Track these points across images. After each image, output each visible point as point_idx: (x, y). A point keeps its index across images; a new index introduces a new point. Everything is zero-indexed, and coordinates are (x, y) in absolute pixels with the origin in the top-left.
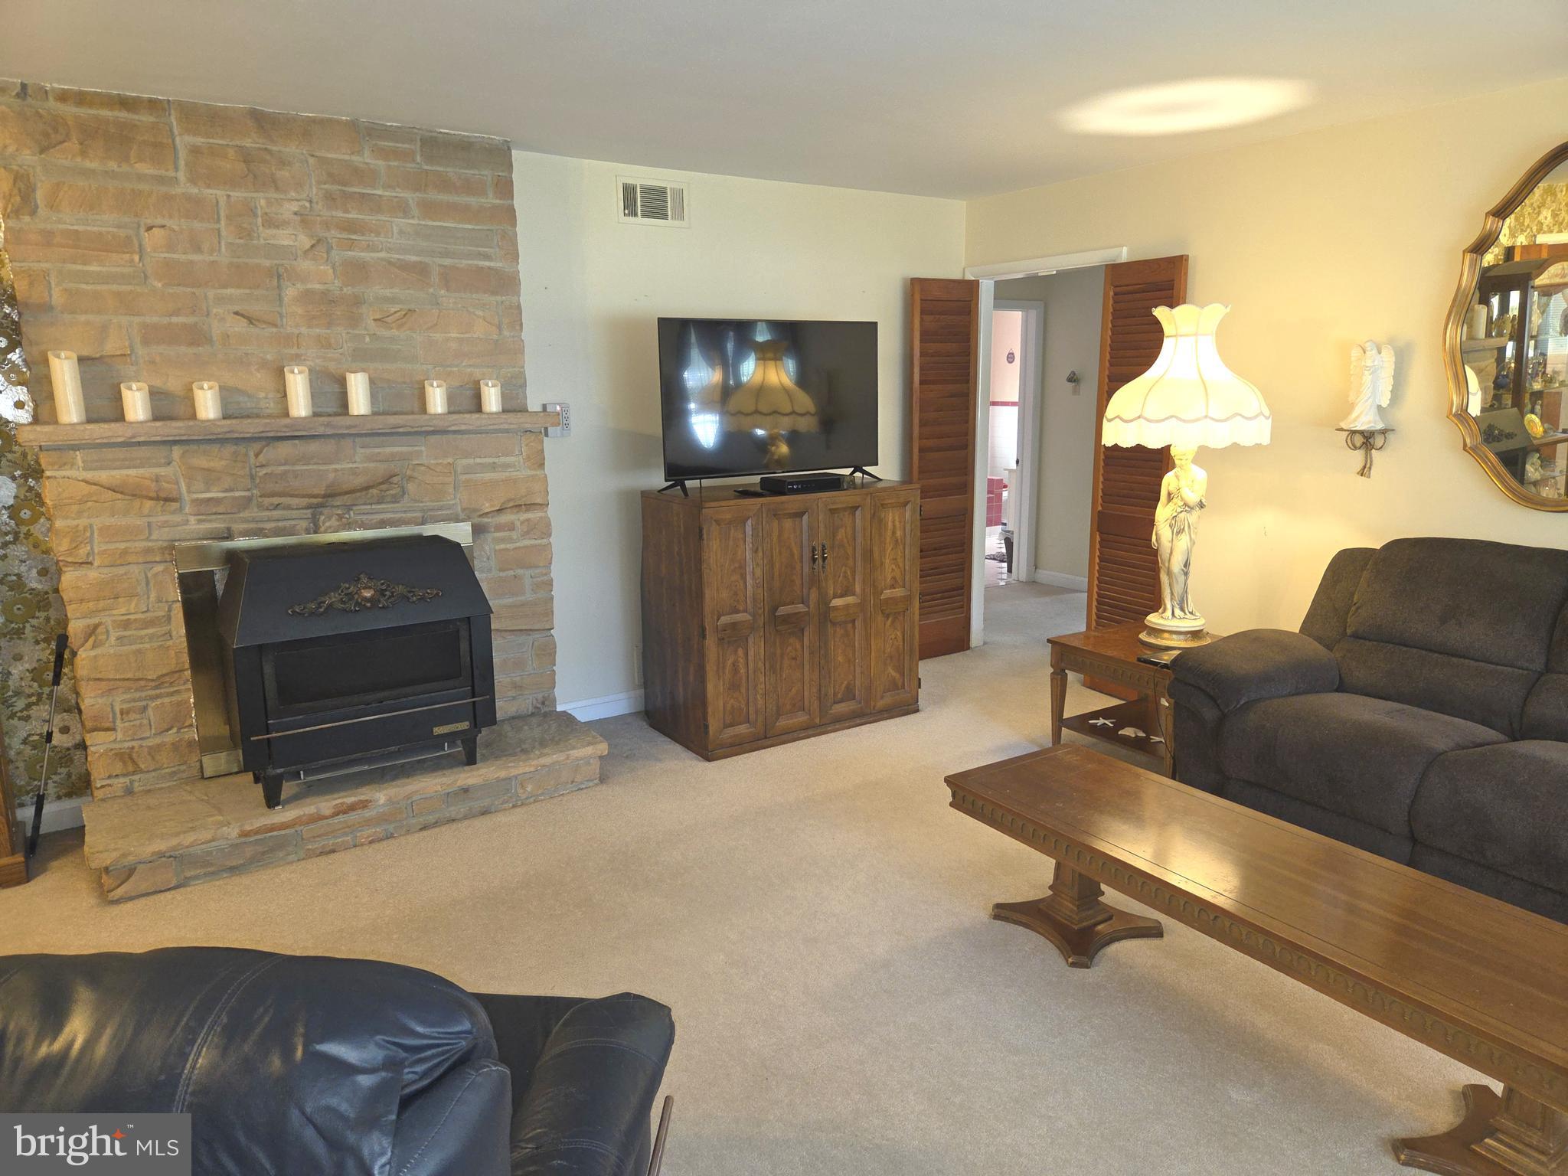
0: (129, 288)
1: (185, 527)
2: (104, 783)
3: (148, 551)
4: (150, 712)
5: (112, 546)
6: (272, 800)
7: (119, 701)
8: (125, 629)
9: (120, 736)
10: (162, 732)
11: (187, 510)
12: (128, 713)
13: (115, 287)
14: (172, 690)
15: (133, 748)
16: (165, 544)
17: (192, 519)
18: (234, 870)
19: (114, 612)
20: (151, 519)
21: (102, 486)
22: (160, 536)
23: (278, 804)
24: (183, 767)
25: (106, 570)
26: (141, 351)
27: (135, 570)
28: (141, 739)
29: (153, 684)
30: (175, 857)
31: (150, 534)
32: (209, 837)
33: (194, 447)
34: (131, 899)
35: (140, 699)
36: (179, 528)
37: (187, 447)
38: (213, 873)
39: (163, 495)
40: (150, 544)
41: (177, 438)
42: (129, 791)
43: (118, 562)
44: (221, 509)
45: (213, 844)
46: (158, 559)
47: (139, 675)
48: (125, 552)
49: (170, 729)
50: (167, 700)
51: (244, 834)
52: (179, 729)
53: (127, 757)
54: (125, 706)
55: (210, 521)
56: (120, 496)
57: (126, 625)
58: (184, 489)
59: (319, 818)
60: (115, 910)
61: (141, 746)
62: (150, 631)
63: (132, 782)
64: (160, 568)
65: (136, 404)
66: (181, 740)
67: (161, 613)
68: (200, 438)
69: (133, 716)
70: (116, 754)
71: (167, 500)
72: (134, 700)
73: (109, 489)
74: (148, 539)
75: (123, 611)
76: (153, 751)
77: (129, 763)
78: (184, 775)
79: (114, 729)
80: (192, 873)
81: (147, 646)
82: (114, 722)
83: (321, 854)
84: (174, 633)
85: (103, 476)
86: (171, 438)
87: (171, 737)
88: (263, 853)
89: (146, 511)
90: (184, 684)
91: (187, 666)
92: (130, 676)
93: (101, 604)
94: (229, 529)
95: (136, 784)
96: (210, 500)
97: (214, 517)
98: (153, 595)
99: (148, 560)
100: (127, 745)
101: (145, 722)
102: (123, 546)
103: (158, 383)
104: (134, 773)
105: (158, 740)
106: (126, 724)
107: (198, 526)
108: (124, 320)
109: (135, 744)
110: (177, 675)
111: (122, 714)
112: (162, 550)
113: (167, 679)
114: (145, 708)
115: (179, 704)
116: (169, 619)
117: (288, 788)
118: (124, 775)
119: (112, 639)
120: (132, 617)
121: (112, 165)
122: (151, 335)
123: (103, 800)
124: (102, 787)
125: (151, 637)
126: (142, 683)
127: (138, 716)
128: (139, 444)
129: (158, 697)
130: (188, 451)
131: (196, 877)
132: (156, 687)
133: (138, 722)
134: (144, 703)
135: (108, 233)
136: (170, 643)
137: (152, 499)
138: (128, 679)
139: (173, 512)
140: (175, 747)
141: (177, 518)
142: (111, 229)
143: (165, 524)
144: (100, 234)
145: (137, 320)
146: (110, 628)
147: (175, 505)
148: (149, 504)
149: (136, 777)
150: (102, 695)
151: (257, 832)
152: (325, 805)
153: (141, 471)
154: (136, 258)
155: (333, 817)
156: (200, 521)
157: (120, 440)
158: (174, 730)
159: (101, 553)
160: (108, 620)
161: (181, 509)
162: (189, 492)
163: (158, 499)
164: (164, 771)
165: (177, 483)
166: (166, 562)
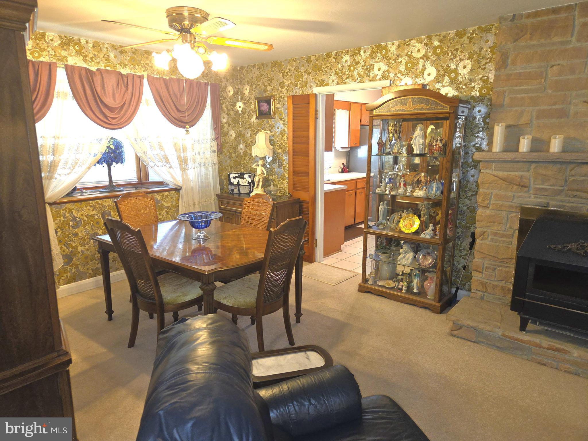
0: (535, 94)
1: (529, 199)
2: (475, 291)
3: (510, 206)
4: (496, 272)
5: (497, 202)
6: (523, 327)
7: (486, 263)
8: (495, 236)
9: (484, 276)
10: (499, 281)
11: (531, 192)
12: (488, 269)
13: (530, 95)
14: (507, 265)
15: (487, 282)
16: (519, 205)
17: (533, 196)
18: (499, 348)
19: (492, 228)
20: (516, 194)
21: (498, 177)
22: (518, 201)
23: (524, 331)
24: (504, 298)
25: (493, 211)
26: (535, 122)
27: (504, 213)
28: (491, 280)
29: (499, 260)
30: (477, 331)
31: (513, 200)
32: (489, 329)
33: (541, 165)
34: (459, 337)
35: (494, 265)
36: (526, 199)
37: (537, 164)
38: (490, 345)
39: (522, 184)
40: (512, 204)
41: (534, 160)
42: (482, 298)
43: (498, 209)
44: (546, 193)
45: (492, 333)
46: (513, 211)
47: (495, 255)
48: (502, 205)
49: (502, 281)
50: (504, 269)
51: (503, 335)
52: (506, 282)
53: (484, 285)
54: (488, 266)
55: (540, 198)
56: (505, 183)
57: (495, 234)
58: (532, 183)
59: (539, 346)
60: (451, 338)
61: (490, 283)
62: (504, 239)
63: (484, 295)
64: (514, 214)
65: (524, 145)
66: (505, 287)
67: (510, 233)
68: (544, 160)
69: (489, 270)
70: (481, 282)
71: (523, 186)
72: (491, 264)
73: (501, 179)
74: (512, 202)
75: (496, 228)
76: (494, 287)
77: (485, 288)
78: (503, 301)
79: (482, 273)
80: (482, 340)
81: (501, 245)
82: (483, 270)
83: (538, 363)
84: (513, 243)
85: (501, 174)
86: (530, 160)
87: (502, 284)
88: (512, 348)
89: (514, 190)
90: (512, 264)
91: (515, 258)
92: (492, 254)
93: (488, 224)
94: (548, 203)
95: (485, 297)
96: (542, 189)
97: (542, 197)
98: (508, 225)
99: (511, 210)
100: (485, 280)
101: (494, 274)
102: (501, 203)
103: (538, 135)
104: (485, 292)
105: (497, 283)
106: (487, 273)
107: (534, 200)
108: (531, 109)
109: (489, 282)
110: (509, 260)
111: (486, 268)
112: (516, 207)
113: (505, 260)
114: (495, 269)
115: (508, 272)
116: (513, 236)
117: (530, 326)
118: (481, 291)
119: (489, 238)
120: (499, 232)
121: (542, 41)
122: (541, 115)
123: (472, 297)
124: (474, 292)
125: (504, 242)
126: (496, 259)
127: (491, 271)
128: (518, 162)
129: (501, 266)
130: (537, 166)
131: (483, 342)
132: (501, 262)
133: (491, 273)
134: (494, 267)
135: (533, 71)
136: (510, 246)
137: (517, 185)
138: (491, 256)
139: (525, 192)
140: (503, 288)
141: (526, 195)
142: (534, 70)
143: (521, 197)
144: (530, 72)
145: (537, 108)
146: (490, 234)
147: (526, 189)
148: (515, 187)
149: (485, 294)
150: (481, 258)
151: (510, 337)
152: (545, 342)
153: (516, 173)
154: (543, 80)
155: (546, 349)
156: (535, 197)
157: (510, 159)
158: (504, 282)
159: (493, 204)
160: (489, 231)
161: (528, 191)
162: (533, 184)
163: (519, 185)
164: (496, 296)
165: (530, 180)
166: (517, 212)
